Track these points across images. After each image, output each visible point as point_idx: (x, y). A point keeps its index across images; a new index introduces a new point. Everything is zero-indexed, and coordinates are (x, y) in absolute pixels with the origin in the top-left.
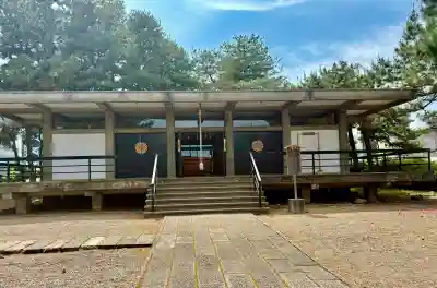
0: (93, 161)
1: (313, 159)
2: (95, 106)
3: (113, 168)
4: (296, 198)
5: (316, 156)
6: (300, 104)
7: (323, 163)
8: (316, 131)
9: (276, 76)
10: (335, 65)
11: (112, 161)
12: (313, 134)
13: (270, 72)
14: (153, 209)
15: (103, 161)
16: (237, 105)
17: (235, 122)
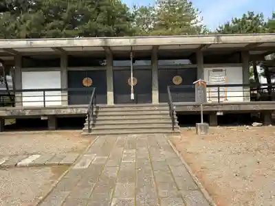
1: (219, 91)
2: (51, 50)
4: (202, 123)
5: (221, 89)
6: (211, 46)
8: (223, 69)
9: (198, 24)
10: (244, 15)
12: (222, 70)
13: (193, 22)
14: (89, 130)
16: (160, 48)
17: (160, 61)
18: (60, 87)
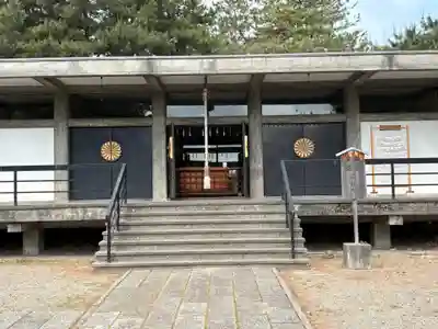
0: (21, 175)
1: (393, 174)
2: (35, 83)
3: (64, 186)
4: (357, 242)
6: (376, 77)
7: (415, 179)
8: (403, 124)
9: (350, 30)
11: (65, 174)
13: (337, 24)
14: (110, 257)
15: (50, 175)
16: (267, 80)
18: (52, 163)
